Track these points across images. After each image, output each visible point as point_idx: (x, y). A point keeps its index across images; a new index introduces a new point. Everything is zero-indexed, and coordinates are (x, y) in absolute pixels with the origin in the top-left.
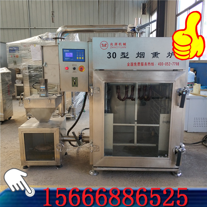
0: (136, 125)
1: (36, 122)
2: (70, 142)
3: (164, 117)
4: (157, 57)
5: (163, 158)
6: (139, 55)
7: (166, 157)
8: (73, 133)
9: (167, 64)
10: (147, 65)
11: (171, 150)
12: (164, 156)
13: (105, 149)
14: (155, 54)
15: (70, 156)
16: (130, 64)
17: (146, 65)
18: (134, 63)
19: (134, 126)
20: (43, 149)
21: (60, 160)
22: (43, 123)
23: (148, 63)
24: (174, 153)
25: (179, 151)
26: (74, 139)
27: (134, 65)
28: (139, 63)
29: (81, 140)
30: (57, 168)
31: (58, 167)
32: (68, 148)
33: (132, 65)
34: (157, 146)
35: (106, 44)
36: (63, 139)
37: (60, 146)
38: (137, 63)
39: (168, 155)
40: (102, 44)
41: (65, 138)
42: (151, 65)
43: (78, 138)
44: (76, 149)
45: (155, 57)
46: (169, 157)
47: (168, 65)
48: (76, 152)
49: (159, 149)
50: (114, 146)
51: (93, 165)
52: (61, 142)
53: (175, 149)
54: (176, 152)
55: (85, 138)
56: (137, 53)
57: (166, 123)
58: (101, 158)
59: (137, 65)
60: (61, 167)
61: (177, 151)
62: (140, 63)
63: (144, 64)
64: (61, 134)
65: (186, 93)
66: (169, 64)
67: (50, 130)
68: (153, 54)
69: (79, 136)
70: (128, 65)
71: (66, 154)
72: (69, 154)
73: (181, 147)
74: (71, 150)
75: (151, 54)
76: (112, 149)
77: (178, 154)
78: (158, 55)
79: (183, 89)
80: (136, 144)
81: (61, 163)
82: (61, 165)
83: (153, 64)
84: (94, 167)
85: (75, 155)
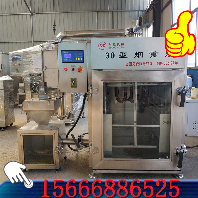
0: (135, 126)
1: (35, 125)
2: (69, 145)
3: (164, 118)
4: (155, 56)
5: (163, 159)
6: (138, 55)
7: (167, 158)
8: (72, 135)
9: (165, 63)
10: (146, 64)
11: (173, 151)
12: (165, 158)
13: (104, 152)
14: (154, 53)
15: (69, 160)
16: (129, 64)
17: (144, 64)
18: (133, 63)
19: (134, 127)
20: (42, 152)
21: (59, 163)
22: (42, 126)
23: (147, 62)
24: (176, 154)
25: (180, 152)
26: (73, 142)
27: (132, 65)
28: (137, 63)
29: (80, 143)
30: (56, 172)
31: (57, 170)
32: (68, 152)
33: (131, 65)
34: (158, 148)
35: (104, 45)
36: (63, 142)
37: (58, 148)
38: (136, 63)
39: (169, 157)
40: (100, 45)
41: (64, 141)
42: (149, 64)
43: (77, 141)
44: (76, 153)
45: (154, 56)
46: (170, 158)
47: (166, 65)
48: (75, 156)
49: (160, 151)
50: (113, 148)
51: (92, 168)
52: (60, 145)
53: (177, 150)
54: (177, 154)
55: (84, 141)
56: (135, 53)
57: (167, 123)
58: (101, 161)
59: (136, 64)
60: (60, 171)
61: (179, 152)
62: (139, 63)
63: (143, 63)
64: (60, 137)
65: (186, 92)
66: (167, 63)
67: (49, 132)
68: (151, 54)
69: (78, 138)
70: (127, 65)
71: (65, 158)
72: (68, 158)
73: (182, 148)
74: (70, 154)
75: (150, 53)
76: (111, 152)
77: (180, 155)
78: (156, 54)
79: (182, 88)
80: (136, 146)
81: (60, 166)
82: (60, 168)
83: (151, 63)
84: (94, 170)
85: (74, 159)
